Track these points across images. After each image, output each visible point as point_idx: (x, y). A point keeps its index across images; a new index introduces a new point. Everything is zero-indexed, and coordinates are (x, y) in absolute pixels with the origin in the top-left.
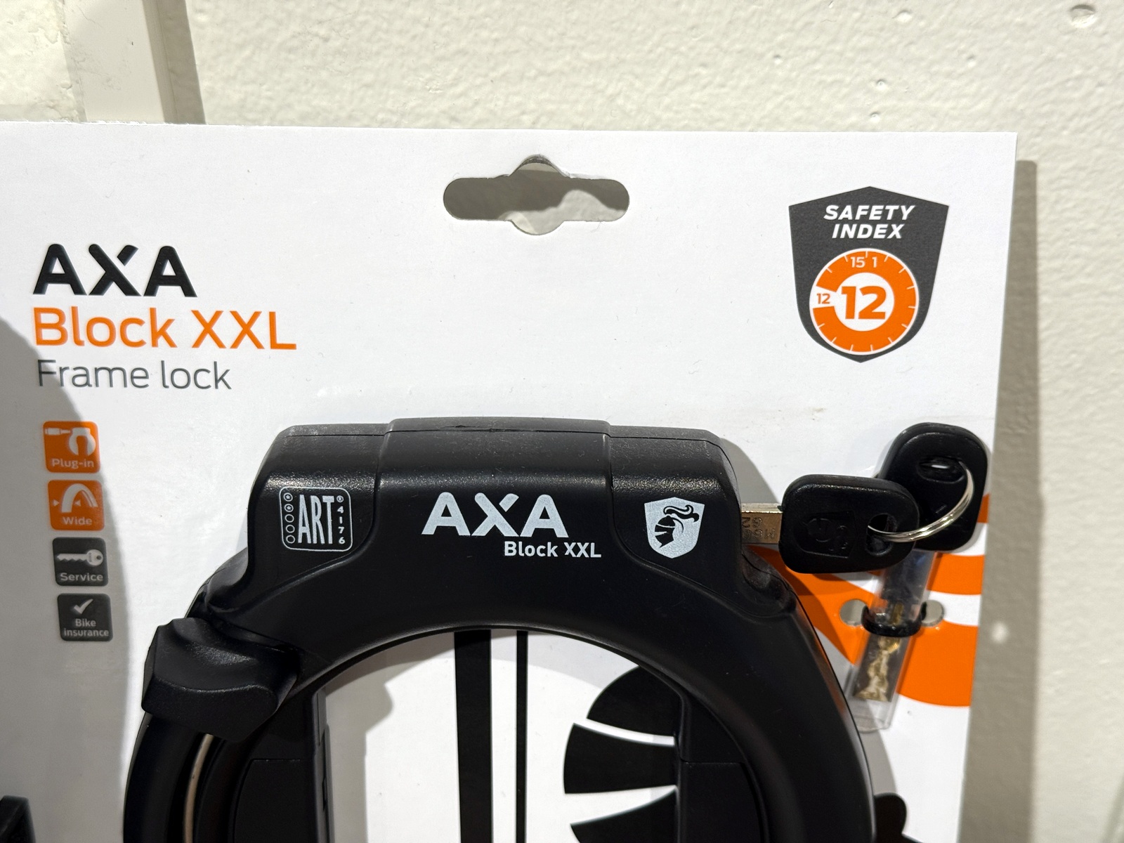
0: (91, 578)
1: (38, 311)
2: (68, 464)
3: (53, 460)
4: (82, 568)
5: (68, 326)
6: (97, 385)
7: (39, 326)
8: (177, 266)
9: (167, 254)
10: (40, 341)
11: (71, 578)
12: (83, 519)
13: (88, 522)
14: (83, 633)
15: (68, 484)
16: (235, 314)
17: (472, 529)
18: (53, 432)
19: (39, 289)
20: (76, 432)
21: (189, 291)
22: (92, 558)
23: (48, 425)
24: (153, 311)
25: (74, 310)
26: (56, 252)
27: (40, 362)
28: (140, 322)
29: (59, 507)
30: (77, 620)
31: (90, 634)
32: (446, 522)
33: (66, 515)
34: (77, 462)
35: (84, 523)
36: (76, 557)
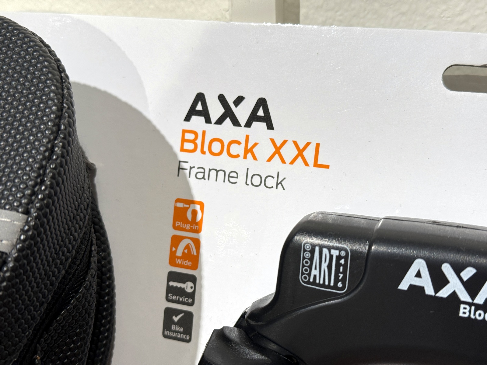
0: (185, 300)
1: (184, 132)
2: (184, 226)
3: (177, 222)
4: (181, 292)
5: (199, 142)
6: (208, 179)
7: (184, 140)
8: (266, 111)
9: (262, 103)
10: (182, 150)
11: (174, 298)
12: (187, 262)
13: (190, 264)
14: (175, 335)
15: (183, 238)
16: (295, 143)
17: (437, 290)
18: (180, 205)
19: (188, 118)
20: (192, 207)
21: (270, 127)
22: (188, 287)
23: (178, 201)
24: (247, 137)
25: (204, 132)
26: (200, 97)
27: (180, 162)
28: (239, 143)
29: (176, 251)
30: (173, 325)
31: (179, 336)
32: (417, 282)
33: (179, 258)
34: (189, 225)
35: (187, 264)
36: (179, 285)
